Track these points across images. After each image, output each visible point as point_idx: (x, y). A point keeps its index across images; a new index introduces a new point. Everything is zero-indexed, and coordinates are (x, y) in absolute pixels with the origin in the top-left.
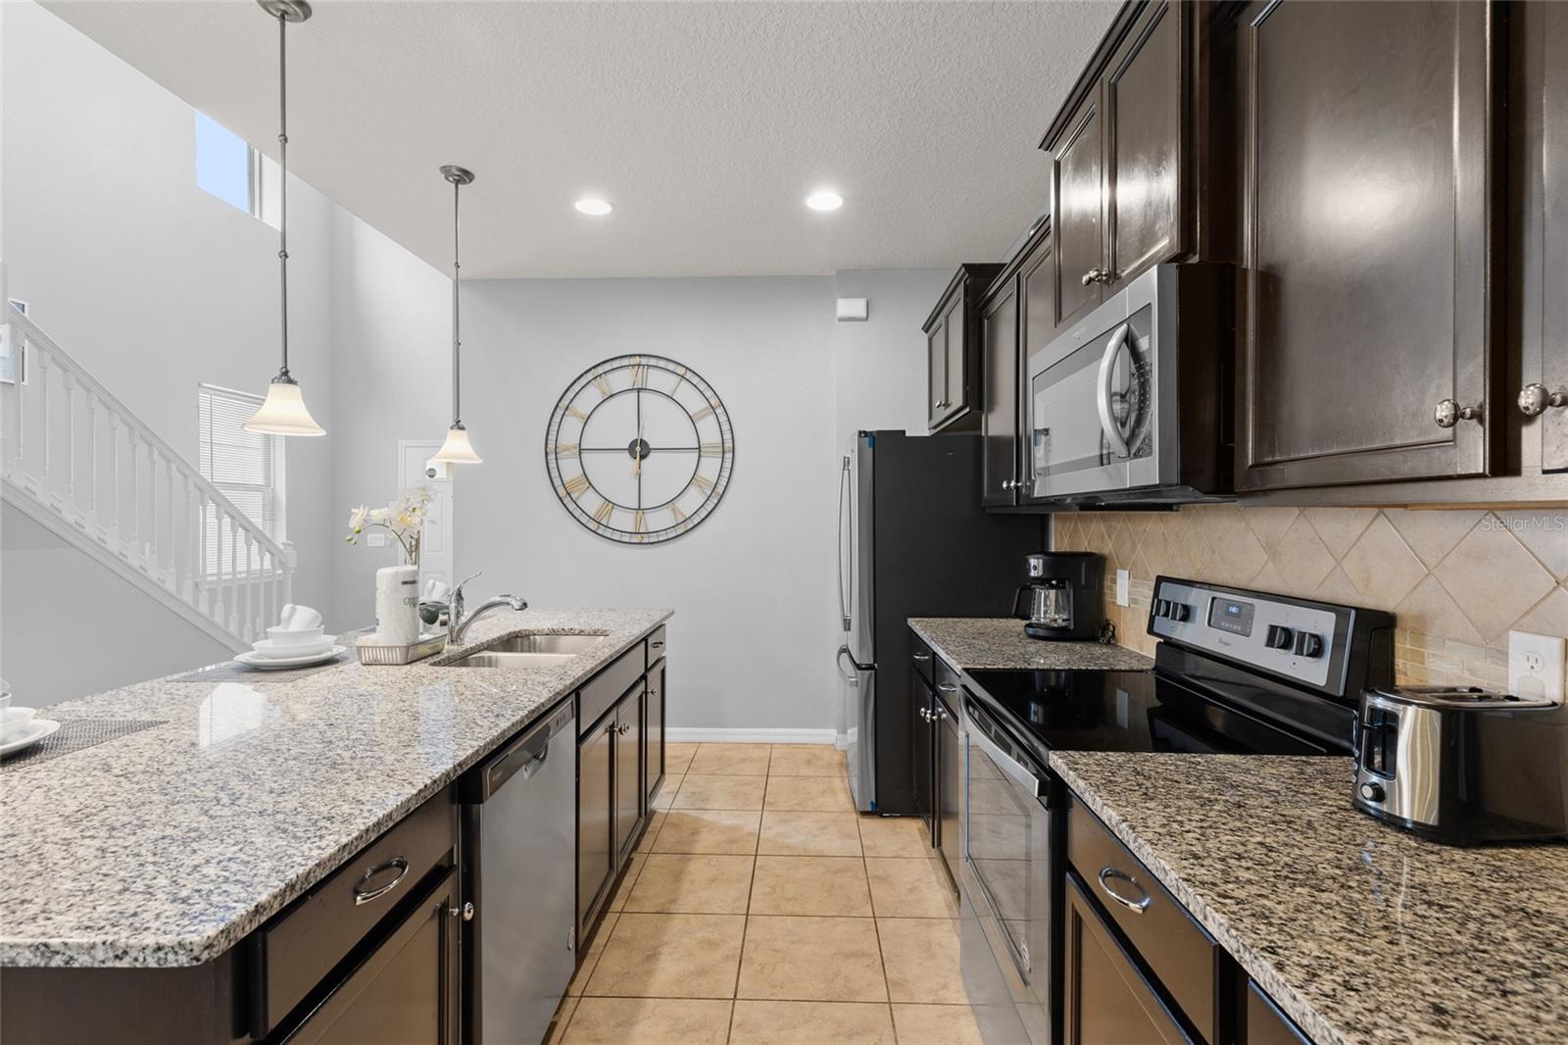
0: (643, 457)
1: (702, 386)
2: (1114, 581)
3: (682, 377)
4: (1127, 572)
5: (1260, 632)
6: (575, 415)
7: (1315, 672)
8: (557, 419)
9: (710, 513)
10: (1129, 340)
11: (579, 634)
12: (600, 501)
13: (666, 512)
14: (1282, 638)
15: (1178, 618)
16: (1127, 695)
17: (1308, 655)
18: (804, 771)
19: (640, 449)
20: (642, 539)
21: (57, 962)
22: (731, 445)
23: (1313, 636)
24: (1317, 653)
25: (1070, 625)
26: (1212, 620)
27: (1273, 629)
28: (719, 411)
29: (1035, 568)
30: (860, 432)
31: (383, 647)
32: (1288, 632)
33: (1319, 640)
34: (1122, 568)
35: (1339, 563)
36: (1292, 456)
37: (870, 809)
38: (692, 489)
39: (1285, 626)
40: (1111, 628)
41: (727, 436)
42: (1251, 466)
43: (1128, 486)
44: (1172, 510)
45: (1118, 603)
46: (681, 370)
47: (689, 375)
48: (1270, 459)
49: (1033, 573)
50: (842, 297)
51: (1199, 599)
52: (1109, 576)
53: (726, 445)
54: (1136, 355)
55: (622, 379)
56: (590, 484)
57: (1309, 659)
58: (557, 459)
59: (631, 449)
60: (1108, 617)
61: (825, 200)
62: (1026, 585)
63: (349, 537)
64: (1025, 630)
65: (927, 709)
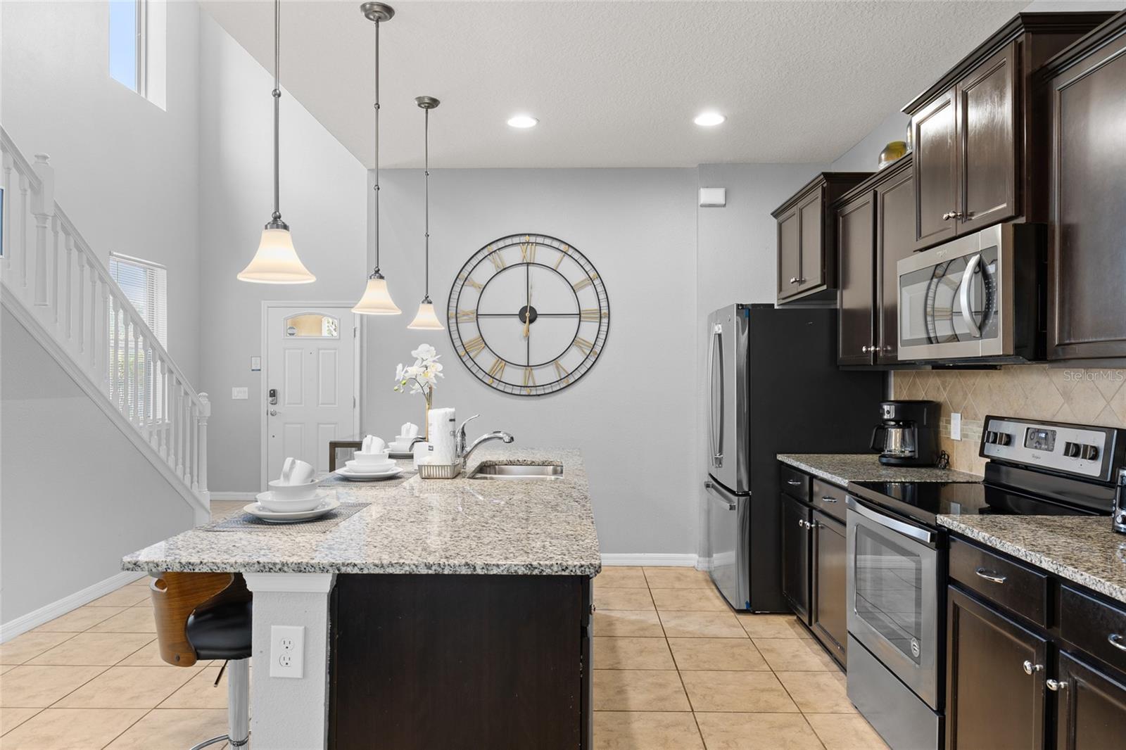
0: (531, 321)
1: (583, 261)
2: (949, 422)
3: (565, 253)
4: (960, 415)
5: (1060, 446)
6: (473, 285)
7: (1092, 469)
8: (457, 289)
9: (589, 369)
10: (981, 267)
11: (531, 465)
12: (493, 360)
13: (551, 368)
14: (1074, 450)
15: (1003, 443)
16: (959, 505)
17: (1090, 459)
18: (677, 585)
19: (529, 315)
20: (531, 392)
21: (536, 572)
22: (607, 311)
23: (1092, 447)
24: (1094, 458)
25: (915, 455)
26: (1027, 443)
27: (1068, 445)
28: (597, 282)
29: (888, 412)
30: (738, 305)
31: (439, 466)
32: (1077, 446)
33: (1096, 449)
34: (955, 412)
35: (1108, 403)
36: (1081, 341)
37: (745, 608)
38: (574, 350)
39: (1075, 442)
40: (946, 457)
41: (604, 304)
42: (1057, 345)
43: (980, 355)
44: (996, 369)
45: (952, 437)
46: (563, 247)
47: (571, 252)
48: (1068, 342)
49: (886, 417)
50: (704, 187)
51: (1018, 430)
52: (944, 418)
53: (603, 312)
54: (986, 276)
55: (512, 255)
56: (486, 344)
57: (1090, 461)
58: (457, 323)
59: (522, 315)
60: (943, 448)
61: (710, 119)
62: (880, 426)
63: (396, 388)
64: (879, 461)
65: (804, 521)
